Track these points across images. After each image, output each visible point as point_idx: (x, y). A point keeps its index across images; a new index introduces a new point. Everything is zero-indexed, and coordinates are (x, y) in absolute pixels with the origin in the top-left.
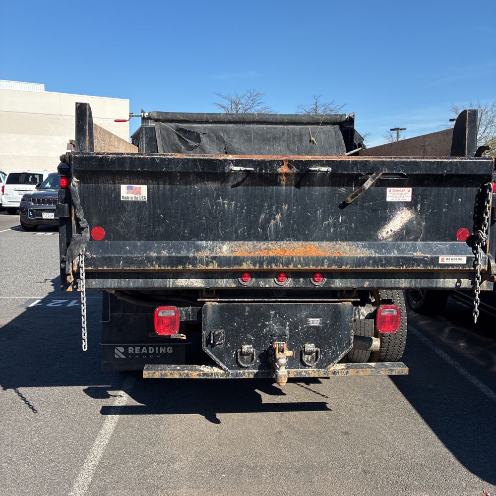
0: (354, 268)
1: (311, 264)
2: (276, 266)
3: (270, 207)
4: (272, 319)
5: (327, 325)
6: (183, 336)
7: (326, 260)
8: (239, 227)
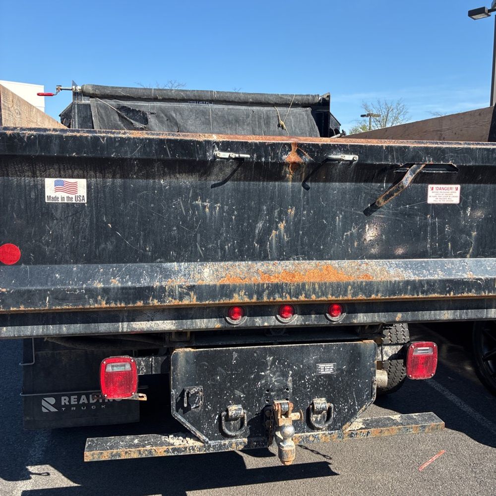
0: (387, 297)
1: (330, 292)
2: (281, 297)
3: (270, 211)
4: (268, 368)
5: (342, 371)
6: (143, 397)
7: (350, 287)
8: (227, 240)
